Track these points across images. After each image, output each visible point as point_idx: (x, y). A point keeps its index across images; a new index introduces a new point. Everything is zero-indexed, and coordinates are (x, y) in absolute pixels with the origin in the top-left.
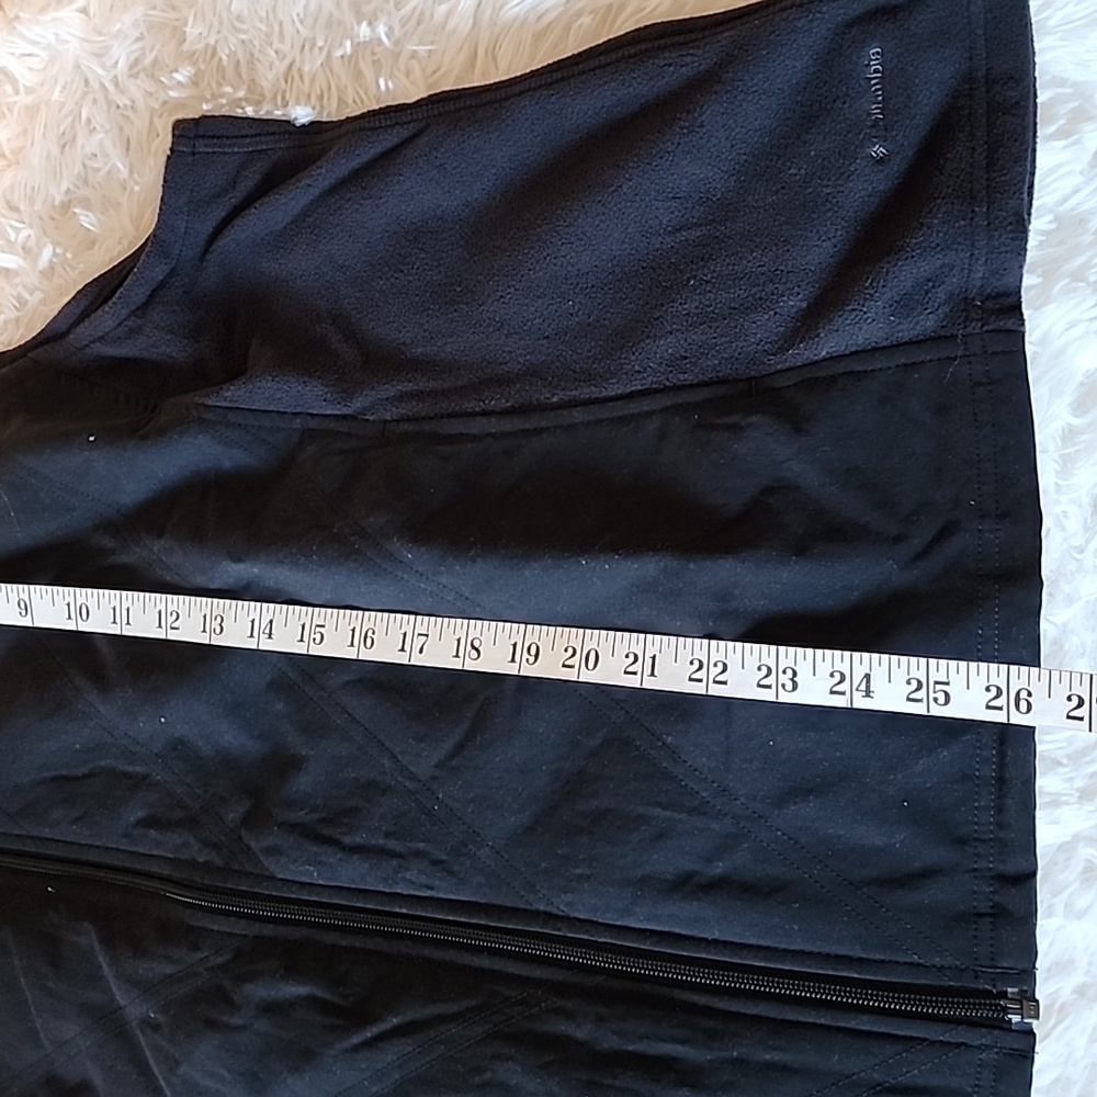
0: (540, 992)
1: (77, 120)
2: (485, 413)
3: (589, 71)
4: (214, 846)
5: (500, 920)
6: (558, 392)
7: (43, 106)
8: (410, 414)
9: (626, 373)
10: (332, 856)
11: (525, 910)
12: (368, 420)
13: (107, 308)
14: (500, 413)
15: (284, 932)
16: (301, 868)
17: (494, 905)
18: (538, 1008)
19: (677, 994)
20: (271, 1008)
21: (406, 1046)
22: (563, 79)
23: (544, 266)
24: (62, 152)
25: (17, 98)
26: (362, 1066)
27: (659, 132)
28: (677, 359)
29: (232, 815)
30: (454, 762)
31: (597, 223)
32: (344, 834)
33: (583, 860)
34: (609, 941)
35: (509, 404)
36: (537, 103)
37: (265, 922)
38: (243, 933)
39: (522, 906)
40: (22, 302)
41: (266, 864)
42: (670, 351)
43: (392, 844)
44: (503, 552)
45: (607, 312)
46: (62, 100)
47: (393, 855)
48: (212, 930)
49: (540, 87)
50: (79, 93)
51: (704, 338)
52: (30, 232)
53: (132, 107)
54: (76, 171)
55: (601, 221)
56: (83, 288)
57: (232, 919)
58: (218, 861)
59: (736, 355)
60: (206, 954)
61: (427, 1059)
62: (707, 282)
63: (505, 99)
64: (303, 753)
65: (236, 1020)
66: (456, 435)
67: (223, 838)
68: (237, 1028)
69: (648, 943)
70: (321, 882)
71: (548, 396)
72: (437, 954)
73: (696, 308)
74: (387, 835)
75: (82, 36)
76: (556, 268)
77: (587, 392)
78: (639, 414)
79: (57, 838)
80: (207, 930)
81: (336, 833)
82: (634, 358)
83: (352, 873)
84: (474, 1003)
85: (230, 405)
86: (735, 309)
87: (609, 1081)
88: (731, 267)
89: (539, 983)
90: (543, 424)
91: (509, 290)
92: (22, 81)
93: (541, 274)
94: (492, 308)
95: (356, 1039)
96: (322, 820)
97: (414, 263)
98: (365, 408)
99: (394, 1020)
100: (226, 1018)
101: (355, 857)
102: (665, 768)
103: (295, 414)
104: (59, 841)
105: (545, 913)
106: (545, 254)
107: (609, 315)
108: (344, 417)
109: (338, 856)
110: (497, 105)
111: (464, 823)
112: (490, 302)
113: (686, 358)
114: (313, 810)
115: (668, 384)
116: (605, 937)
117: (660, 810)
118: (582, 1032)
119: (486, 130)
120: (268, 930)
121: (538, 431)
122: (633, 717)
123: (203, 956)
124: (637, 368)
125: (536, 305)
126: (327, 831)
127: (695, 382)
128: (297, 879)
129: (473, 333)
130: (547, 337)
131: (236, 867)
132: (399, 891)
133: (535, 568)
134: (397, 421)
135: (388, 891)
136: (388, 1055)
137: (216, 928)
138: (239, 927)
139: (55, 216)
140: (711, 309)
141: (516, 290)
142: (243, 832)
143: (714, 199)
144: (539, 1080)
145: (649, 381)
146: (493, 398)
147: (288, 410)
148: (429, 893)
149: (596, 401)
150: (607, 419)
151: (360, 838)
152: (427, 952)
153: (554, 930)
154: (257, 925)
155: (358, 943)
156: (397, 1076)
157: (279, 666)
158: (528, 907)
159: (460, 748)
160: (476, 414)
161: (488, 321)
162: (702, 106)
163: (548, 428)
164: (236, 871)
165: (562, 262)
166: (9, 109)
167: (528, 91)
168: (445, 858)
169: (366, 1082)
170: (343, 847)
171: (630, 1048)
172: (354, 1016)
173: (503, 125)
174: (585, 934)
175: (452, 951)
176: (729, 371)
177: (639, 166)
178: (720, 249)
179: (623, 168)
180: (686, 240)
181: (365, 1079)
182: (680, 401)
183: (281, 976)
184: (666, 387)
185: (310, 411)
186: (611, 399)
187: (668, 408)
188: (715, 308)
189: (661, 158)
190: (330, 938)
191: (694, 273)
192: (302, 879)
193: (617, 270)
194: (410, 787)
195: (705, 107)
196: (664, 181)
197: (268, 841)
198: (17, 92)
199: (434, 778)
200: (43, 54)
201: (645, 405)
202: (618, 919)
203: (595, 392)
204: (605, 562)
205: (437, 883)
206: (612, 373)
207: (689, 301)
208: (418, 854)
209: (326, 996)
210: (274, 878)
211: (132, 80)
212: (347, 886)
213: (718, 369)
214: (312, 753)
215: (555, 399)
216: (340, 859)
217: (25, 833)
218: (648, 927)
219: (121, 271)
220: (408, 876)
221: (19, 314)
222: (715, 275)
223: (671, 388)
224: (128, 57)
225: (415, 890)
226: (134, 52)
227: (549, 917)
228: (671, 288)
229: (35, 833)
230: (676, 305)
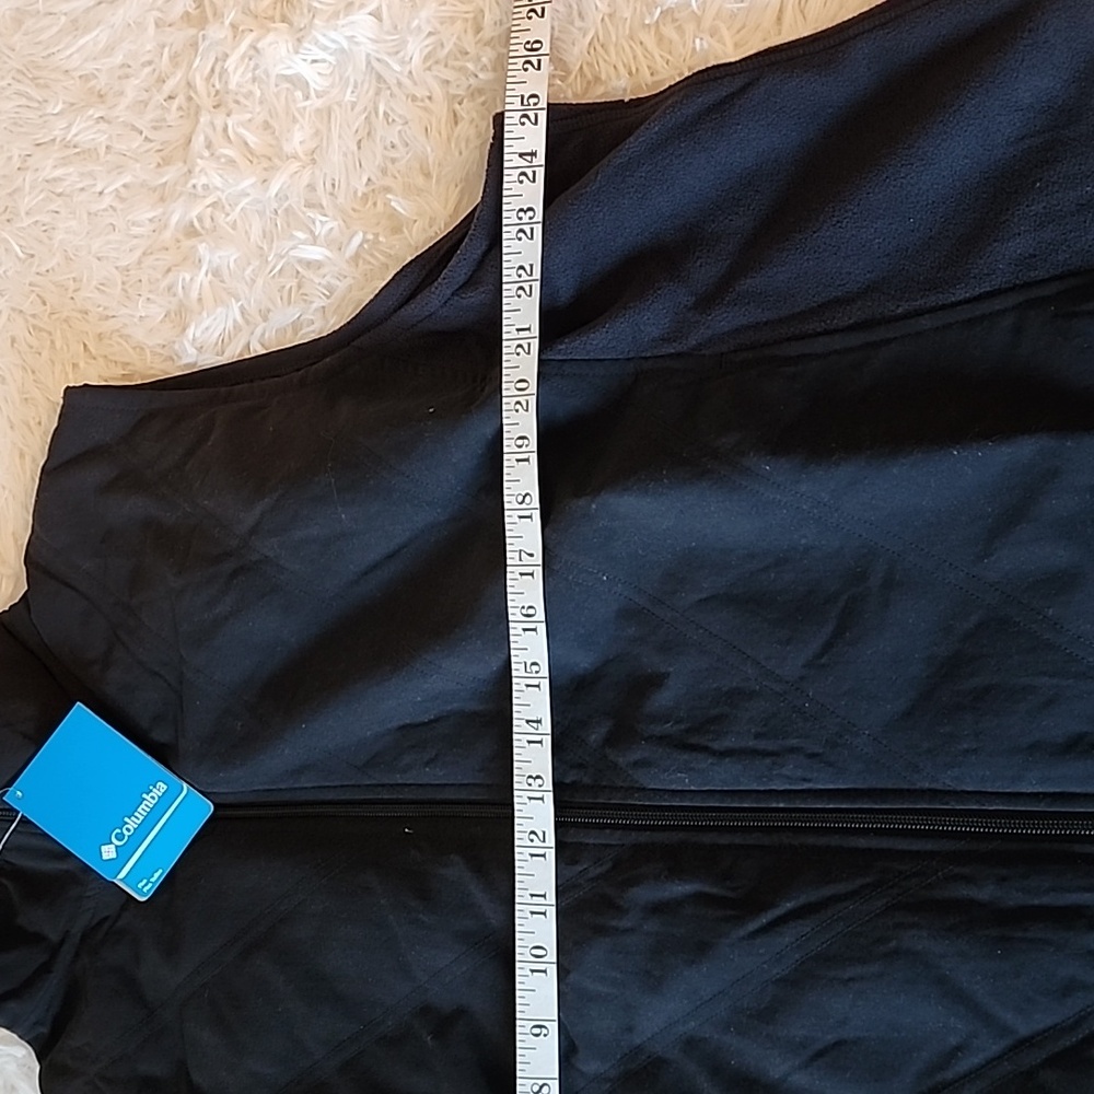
0: (934, 863)
1: (373, 114)
2: (826, 333)
3: (924, 5)
4: (581, 766)
5: (884, 802)
6: (903, 303)
7: (336, 107)
8: (748, 343)
9: (975, 277)
10: (703, 762)
11: (908, 790)
12: (704, 355)
13: (433, 289)
14: (842, 331)
15: (659, 837)
16: (673, 777)
17: (875, 790)
18: (934, 877)
19: (1077, 848)
20: (658, 909)
21: (804, 927)
22: (897, 17)
23: (884, 188)
24: (359, 148)
25: (308, 103)
26: (761, 951)
27: (1000, 51)
28: (1025, 258)
29: (594, 737)
30: (823, 661)
31: (938, 142)
32: (713, 740)
33: (967, 735)
34: (1001, 808)
35: (851, 321)
36: (874, 43)
37: (640, 830)
38: (619, 842)
39: (906, 787)
40: (331, 289)
41: (635, 777)
42: (1019, 252)
43: (762, 745)
44: (869, 452)
45: (950, 224)
46: (354, 99)
47: (766, 754)
48: (587, 844)
49: (874, 28)
50: (371, 93)
51: (1053, 235)
52: (333, 224)
53: (430, 98)
54: (377, 163)
55: (942, 140)
56: (401, 270)
57: (608, 831)
58: (587, 780)
59: (1086, 247)
60: (585, 866)
61: (827, 936)
62: (1054, 183)
63: (840, 44)
64: (663, 671)
65: (625, 923)
66: (798, 356)
67: (587, 759)
68: (626, 931)
69: (1042, 804)
70: (693, 788)
71: (893, 308)
72: (823, 841)
73: (1044, 208)
74: (758, 736)
75: (373, 37)
76: (896, 189)
77: (932, 300)
78: (991, 314)
79: (408, 782)
80: (581, 844)
81: (703, 741)
82: (982, 262)
83: (723, 776)
84: (868, 880)
85: (565, 357)
86: (1083, 205)
87: (1020, 934)
88: (1077, 167)
89: (932, 854)
90: (890, 335)
91: (846, 215)
92: (312, 85)
93: (880, 196)
94: (828, 234)
95: (752, 926)
96: (687, 731)
97: (749, 205)
98: (700, 344)
99: (788, 905)
100: (614, 923)
101: (727, 760)
102: (1048, 639)
103: (628, 359)
104: (411, 785)
105: (930, 790)
106: (885, 176)
107: (951, 226)
108: (679, 355)
109: (710, 761)
110: (833, 51)
111: (838, 716)
112: (825, 228)
113: (1035, 256)
114: (677, 722)
115: (1018, 282)
116: (997, 804)
117: (1047, 678)
118: (985, 893)
119: (823, 73)
120: (644, 837)
121: (888, 341)
122: (1009, 596)
123: (581, 869)
124: (986, 272)
125: (875, 226)
126: (694, 740)
127: (1046, 277)
128: (668, 788)
129: (808, 259)
130: (888, 255)
131: (604, 783)
132: (774, 787)
133: (903, 464)
134: (735, 351)
135: (762, 788)
136: (787, 937)
137: (591, 841)
138: (614, 838)
139: (357, 207)
140: (1059, 208)
141: (854, 214)
142: (608, 751)
143: (1056, 107)
144: (947, 942)
145: (996, 282)
146: (834, 318)
147: (620, 357)
148: (806, 786)
149: (943, 307)
150: (957, 322)
151: (728, 743)
152: (811, 840)
153: (943, 804)
154: (633, 834)
155: (738, 840)
156: (797, 956)
157: (626, 593)
158: (913, 787)
159: (828, 647)
160: (820, 334)
161: (823, 246)
162: (1045, 23)
163: (896, 338)
164: (605, 787)
165: (902, 183)
166: (300, 113)
167: (863, 33)
168: (821, 751)
169: (765, 966)
170: (714, 753)
171: (1036, 902)
172: (746, 906)
173: (840, 67)
174: (975, 804)
175: (837, 837)
176: (1080, 263)
177: (981, 85)
178: (1065, 151)
179: (965, 89)
180: (1029, 148)
181: (765, 963)
182: (1033, 296)
183: (666, 877)
184: (1015, 286)
185: (643, 355)
186: (960, 303)
187: (1021, 304)
188: (1064, 206)
189: (1005, 76)
190: (707, 839)
191: (1039, 176)
192: (673, 787)
193: (958, 184)
194: (778, 689)
195: (1049, 23)
196: (1008, 97)
197: (636, 756)
198: (307, 98)
199: (802, 678)
200: (331, 59)
201: (997, 304)
202: (1008, 788)
203: (943, 299)
204: (978, 450)
205: (815, 774)
206: (959, 278)
207: (1036, 202)
208: (793, 750)
209: (715, 891)
210: (644, 789)
211: (428, 72)
212: (719, 788)
213: (1069, 262)
214: (671, 669)
215: (900, 311)
216: (712, 763)
217: (374, 782)
218: (1041, 790)
219: (439, 250)
220: (785, 771)
221: (329, 301)
222: (1061, 175)
223: (1022, 286)
224: (421, 51)
225: (790, 784)
226: (427, 46)
227: (934, 794)
228: (1016, 192)
229: (386, 781)
230: (1022, 207)
